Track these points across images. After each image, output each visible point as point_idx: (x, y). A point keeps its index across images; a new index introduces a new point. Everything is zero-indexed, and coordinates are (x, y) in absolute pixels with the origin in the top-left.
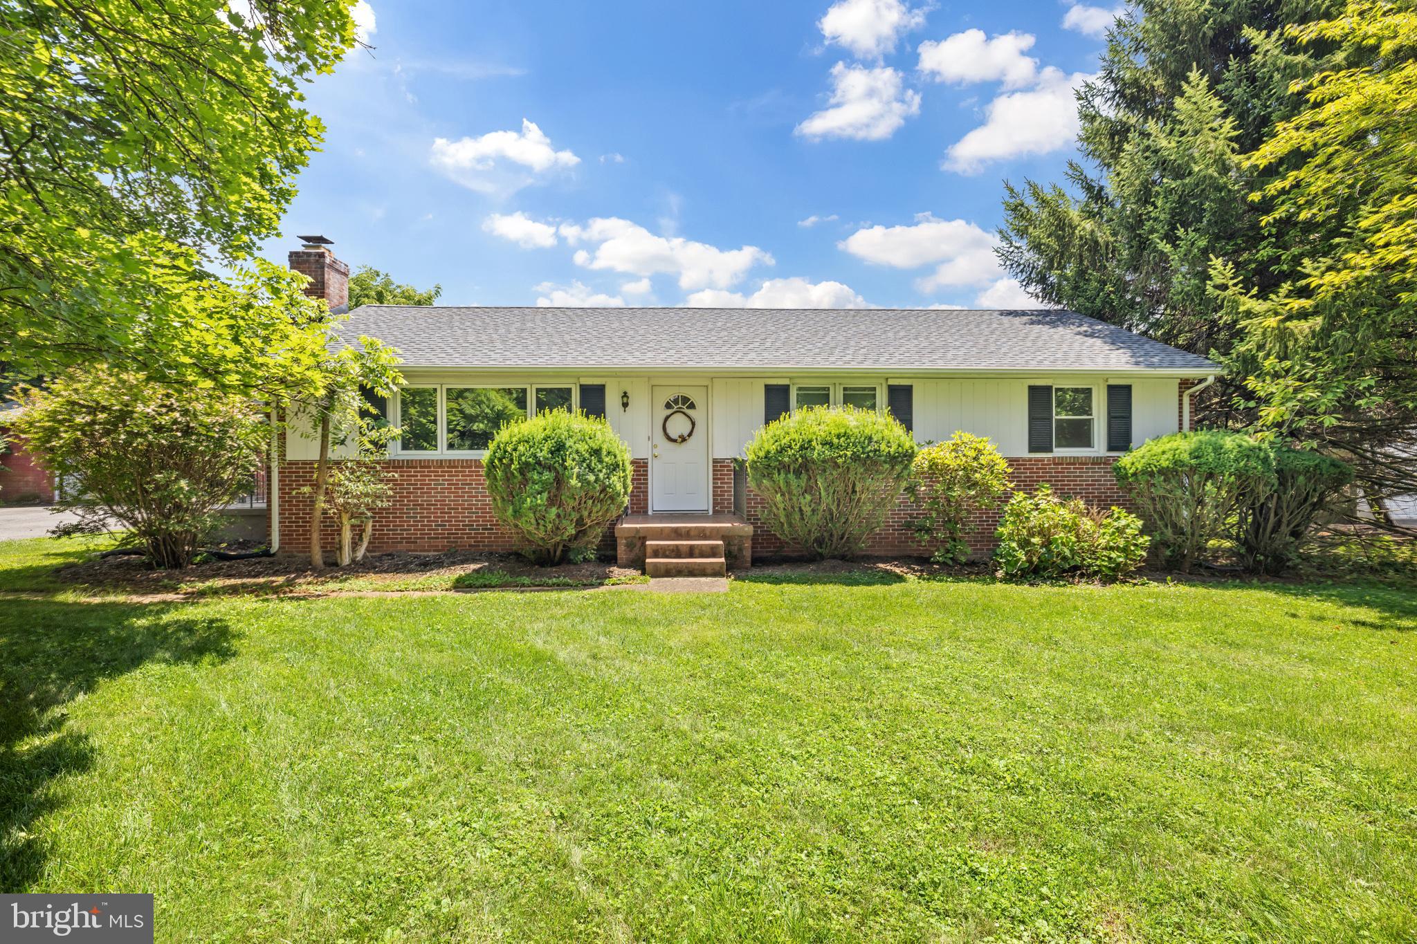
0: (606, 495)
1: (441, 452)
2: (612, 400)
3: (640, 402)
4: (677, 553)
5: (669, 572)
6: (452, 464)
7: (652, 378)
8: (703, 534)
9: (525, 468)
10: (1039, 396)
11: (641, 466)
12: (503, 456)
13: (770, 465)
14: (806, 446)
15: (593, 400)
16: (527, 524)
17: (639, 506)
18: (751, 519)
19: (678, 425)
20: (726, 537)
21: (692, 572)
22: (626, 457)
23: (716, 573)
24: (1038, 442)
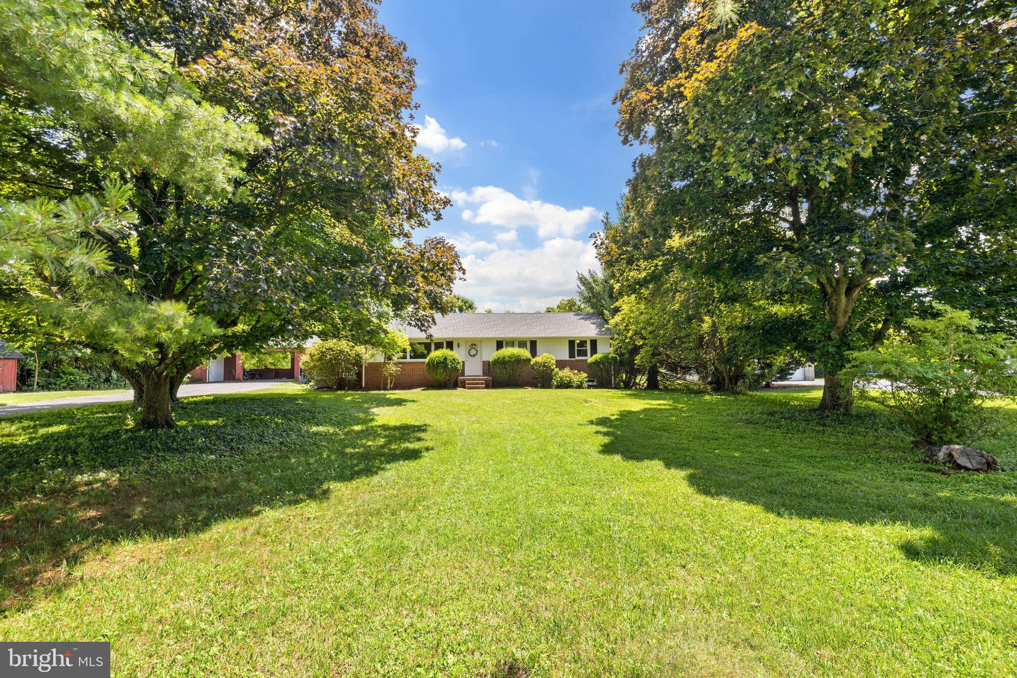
0: (456, 369)
1: (408, 360)
2: (455, 345)
3: (462, 345)
4: (473, 384)
5: (471, 388)
6: (411, 363)
7: (466, 340)
8: (480, 380)
9: (438, 363)
10: (571, 343)
11: (463, 362)
12: (432, 360)
13: (497, 362)
14: (504, 358)
15: (450, 345)
16: (438, 377)
17: (463, 374)
18: (491, 376)
19: (473, 352)
20: (485, 380)
21: (477, 388)
22: (460, 361)
23: (483, 388)
24: (572, 355)
